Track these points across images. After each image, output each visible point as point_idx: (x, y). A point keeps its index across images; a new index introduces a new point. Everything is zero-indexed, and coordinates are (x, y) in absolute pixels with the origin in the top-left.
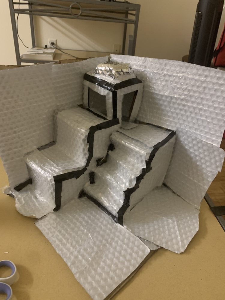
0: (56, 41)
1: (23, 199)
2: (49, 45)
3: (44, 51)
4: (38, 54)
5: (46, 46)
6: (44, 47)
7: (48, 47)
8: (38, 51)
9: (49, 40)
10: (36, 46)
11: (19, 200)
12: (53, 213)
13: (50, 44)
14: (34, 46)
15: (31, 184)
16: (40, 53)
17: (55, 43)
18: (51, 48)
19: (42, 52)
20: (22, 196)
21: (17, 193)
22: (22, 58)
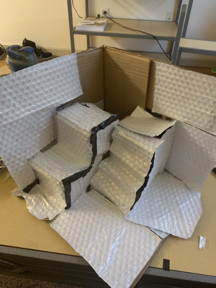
0: (109, 9)
1: (34, 200)
2: (102, 15)
3: (96, 21)
4: (90, 25)
5: (99, 15)
6: (97, 16)
7: (100, 17)
8: (90, 21)
9: (102, 9)
10: (89, 15)
11: (30, 202)
12: (65, 211)
13: (102, 12)
14: (87, 16)
15: (39, 184)
16: (92, 23)
17: (107, 11)
18: (103, 17)
19: (93, 22)
20: (32, 197)
21: (27, 194)
22: (75, 30)
